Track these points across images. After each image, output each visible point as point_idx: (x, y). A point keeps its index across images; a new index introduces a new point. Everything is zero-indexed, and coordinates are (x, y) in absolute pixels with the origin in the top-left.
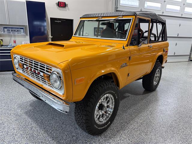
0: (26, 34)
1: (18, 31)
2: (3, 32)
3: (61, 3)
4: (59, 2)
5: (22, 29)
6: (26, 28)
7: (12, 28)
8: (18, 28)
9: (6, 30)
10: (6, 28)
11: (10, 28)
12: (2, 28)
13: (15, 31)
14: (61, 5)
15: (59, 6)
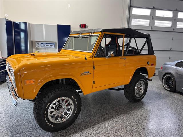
0: (56, 48)
1: (50, 46)
2: (40, 47)
3: (82, 25)
4: (81, 24)
5: (54, 44)
6: (56, 44)
7: (46, 44)
8: (51, 44)
9: (42, 45)
10: (43, 43)
11: (45, 43)
12: (40, 44)
13: (48, 45)
14: (82, 27)
15: (81, 27)
